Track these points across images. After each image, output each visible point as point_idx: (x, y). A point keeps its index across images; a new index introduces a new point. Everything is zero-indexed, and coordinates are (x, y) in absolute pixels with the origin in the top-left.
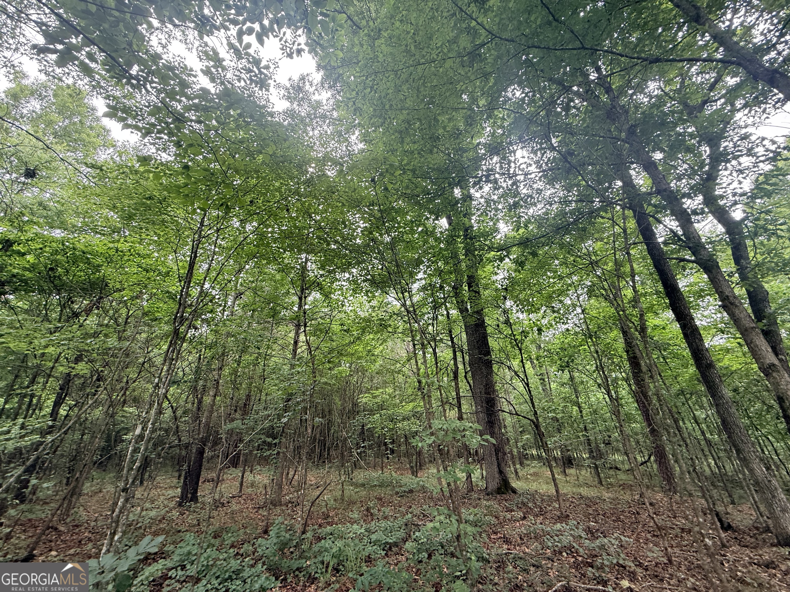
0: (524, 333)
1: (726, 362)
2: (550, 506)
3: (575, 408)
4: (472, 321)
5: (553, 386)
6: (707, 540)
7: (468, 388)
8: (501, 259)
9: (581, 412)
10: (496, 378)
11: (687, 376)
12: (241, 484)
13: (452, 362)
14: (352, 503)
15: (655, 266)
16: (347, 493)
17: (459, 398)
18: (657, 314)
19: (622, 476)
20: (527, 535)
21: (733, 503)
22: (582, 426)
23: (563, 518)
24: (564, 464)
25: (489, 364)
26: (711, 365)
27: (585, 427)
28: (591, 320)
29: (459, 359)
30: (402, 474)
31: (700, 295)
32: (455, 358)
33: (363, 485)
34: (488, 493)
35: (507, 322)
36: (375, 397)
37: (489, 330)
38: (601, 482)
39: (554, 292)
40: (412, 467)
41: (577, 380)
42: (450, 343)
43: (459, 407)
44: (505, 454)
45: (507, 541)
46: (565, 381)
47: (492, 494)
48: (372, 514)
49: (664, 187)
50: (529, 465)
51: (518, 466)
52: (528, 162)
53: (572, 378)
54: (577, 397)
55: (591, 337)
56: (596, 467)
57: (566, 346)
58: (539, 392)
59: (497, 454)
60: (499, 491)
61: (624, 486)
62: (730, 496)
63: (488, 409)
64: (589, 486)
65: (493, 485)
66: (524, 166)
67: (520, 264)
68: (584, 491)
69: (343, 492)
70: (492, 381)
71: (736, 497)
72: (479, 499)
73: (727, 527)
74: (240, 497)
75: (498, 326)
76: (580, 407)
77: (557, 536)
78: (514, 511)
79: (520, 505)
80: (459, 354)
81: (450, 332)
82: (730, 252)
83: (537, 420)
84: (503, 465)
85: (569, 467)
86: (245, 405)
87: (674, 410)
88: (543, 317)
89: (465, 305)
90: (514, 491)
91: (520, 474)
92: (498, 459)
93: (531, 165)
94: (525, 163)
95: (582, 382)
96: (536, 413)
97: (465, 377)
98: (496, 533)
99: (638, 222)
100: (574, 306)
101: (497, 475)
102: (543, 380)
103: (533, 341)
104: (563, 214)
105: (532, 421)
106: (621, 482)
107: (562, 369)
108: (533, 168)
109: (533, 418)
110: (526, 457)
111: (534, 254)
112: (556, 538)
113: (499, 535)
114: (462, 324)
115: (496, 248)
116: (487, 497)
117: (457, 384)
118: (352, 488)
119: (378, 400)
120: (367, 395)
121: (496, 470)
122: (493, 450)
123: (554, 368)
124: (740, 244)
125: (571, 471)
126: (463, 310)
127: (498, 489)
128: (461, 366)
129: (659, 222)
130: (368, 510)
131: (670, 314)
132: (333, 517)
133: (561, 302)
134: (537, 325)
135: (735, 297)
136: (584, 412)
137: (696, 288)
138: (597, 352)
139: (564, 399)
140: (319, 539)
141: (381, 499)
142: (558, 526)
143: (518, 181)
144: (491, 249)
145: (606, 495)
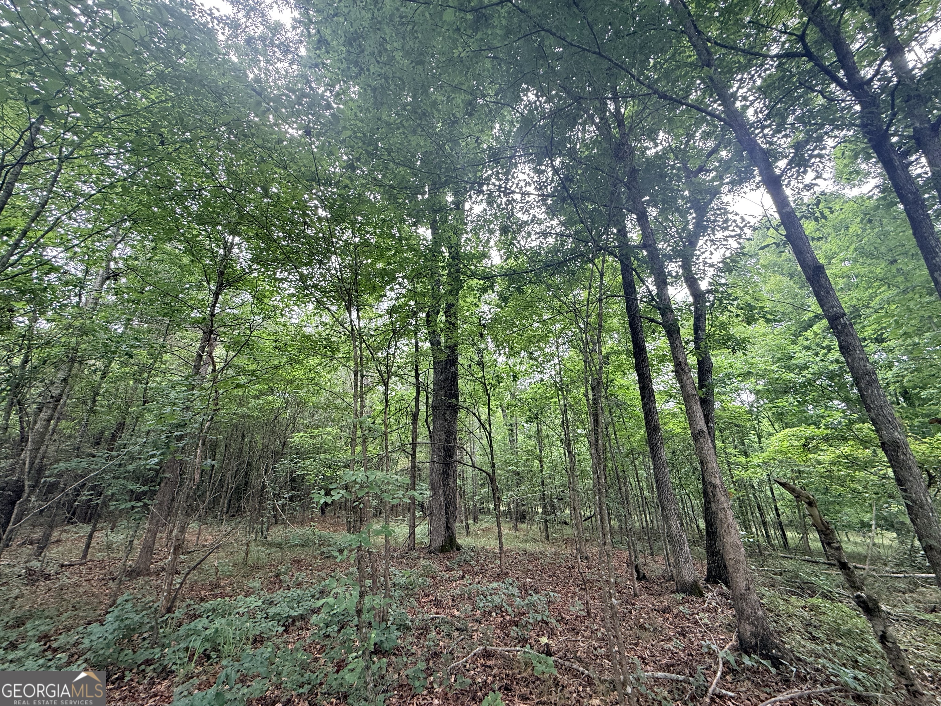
0: (499, 379)
1: (670, 426)
2: (492, 563)
3: (537, 462)
4: (442, 357)
5: (521, 437)
6: (613, 599)
7: (427, 433)
8: (484, 290)
9: (541, 466)
10: (459, 426)
11: (638, 437)
12: (88, 546)
13: (413, 403)
14: (257, 567)
15: (630, 324)
16: (253, 555)
17: (414, 445)
18: (625, 374)
19: (568, 531)
20: (461, 596)
21: (652, 555)
22: (539, 480)
23: (501, 576)
24: (517, 519)
25: (454, 409)
26: (657, 428)
27: (543, 482)
28: (566, 372)
29: (422, 398)
30: (335, 531)
31: (662, 359)
32: (417, 399)
33: (279, 545)
34: (430, 551)
35: (480, 364)
36: (312, 437)
37: (461, 371)
38: (547, 538)
39: (534, 336)
40: (349, 522)
41: (544, 433)
42: (414, 380)
43: (414, 455)
44: (456, 509)
45: (438, 604)
46: (533, 434)
47: (434, 552)
48: (281, 581)
49: (650, 242)
50: (482, 520)
51: (471, 521)
52: (528, 180)
53: (538, 431)
54: (541, 452)
55: (561, 389)
56: (546, 521)
57: (539, 396)
58: (505, 444)
59: (447, 509)
60: (443, 549)
61: (567, 541)
62: (651, 548)
63: (445, 460)
64: (535, 541)
65: (438, 542)
66: (522, 184)
67: (504, 298)
68: (530, 547)
69: (247, 554)
70: (455, 428)
71: (655, 548)
72: (419, 558)
73: (641, 578)
74: (81, 565)
75: (470, 366)
76: (541, 461)
77: (491, 595)
78: (454, 570)
79: (461, 564)
80: (423, 394)
81: (417, 366)
82: (692, 322)
83: (494, 473)
84: (452, 521)
85: (522, 522)
86: (114, 436)
87: (620, 468)
88: (520, 364)
89: (437, 337)
90: (459, 548)
91: (472, 530)
92: (447, 514)
93: (530, 185)
94: (525, 180)
95: (548, 436)
96: (493, 466)
97: (426, 421)
98: (428, 596)
99: (623, 278)
100: (553, 355)
101: (443, 532)
102: (512, 431)
103: (507, 388)
104: (555, 250)
105: (488, 474)
106: (565, 537)
107: (530, 420)
108: (531, 189)
109: (489, 470)
110: (482, 511)
111: (520, 290)
112: (489, 598)
113: (431, 598)
114: (431, 358)
115: (479, 275)
116: (428, 556)
117: (415, 428)
118: (263, 549)
119: (318, 440)
120: (302, 434)
121: (444, 525)
122: (444, 504)
123: (524, 419)
124: (701, 315)
125: (523, 526)
126: (435, 343)
127: (443, 546)
128: (423, 408)
129: (643, 281)
130: (277, 576)
131: (635, 376)
132: (224, 587)
133: (540, 349)
134: (513, 371)
135: (686, 364)
136: (545, 467)
137: (660, 353)
138: (565, 406)
139: (528, 452)
140: (195, 617)
141: (299, 562)
142: (495, 585)
143: (515, 201)
144: (474, 275)
145: (550, 550)
